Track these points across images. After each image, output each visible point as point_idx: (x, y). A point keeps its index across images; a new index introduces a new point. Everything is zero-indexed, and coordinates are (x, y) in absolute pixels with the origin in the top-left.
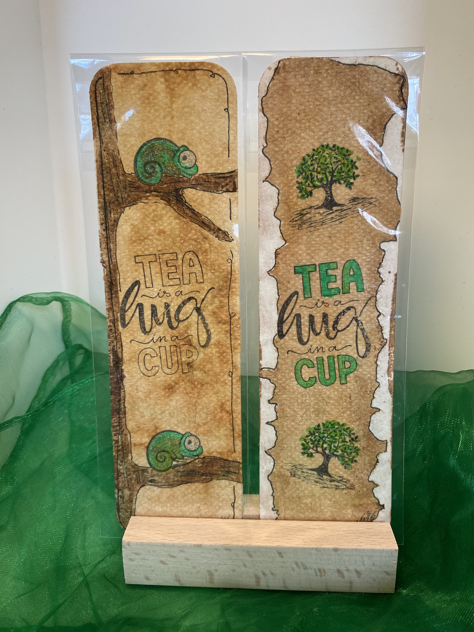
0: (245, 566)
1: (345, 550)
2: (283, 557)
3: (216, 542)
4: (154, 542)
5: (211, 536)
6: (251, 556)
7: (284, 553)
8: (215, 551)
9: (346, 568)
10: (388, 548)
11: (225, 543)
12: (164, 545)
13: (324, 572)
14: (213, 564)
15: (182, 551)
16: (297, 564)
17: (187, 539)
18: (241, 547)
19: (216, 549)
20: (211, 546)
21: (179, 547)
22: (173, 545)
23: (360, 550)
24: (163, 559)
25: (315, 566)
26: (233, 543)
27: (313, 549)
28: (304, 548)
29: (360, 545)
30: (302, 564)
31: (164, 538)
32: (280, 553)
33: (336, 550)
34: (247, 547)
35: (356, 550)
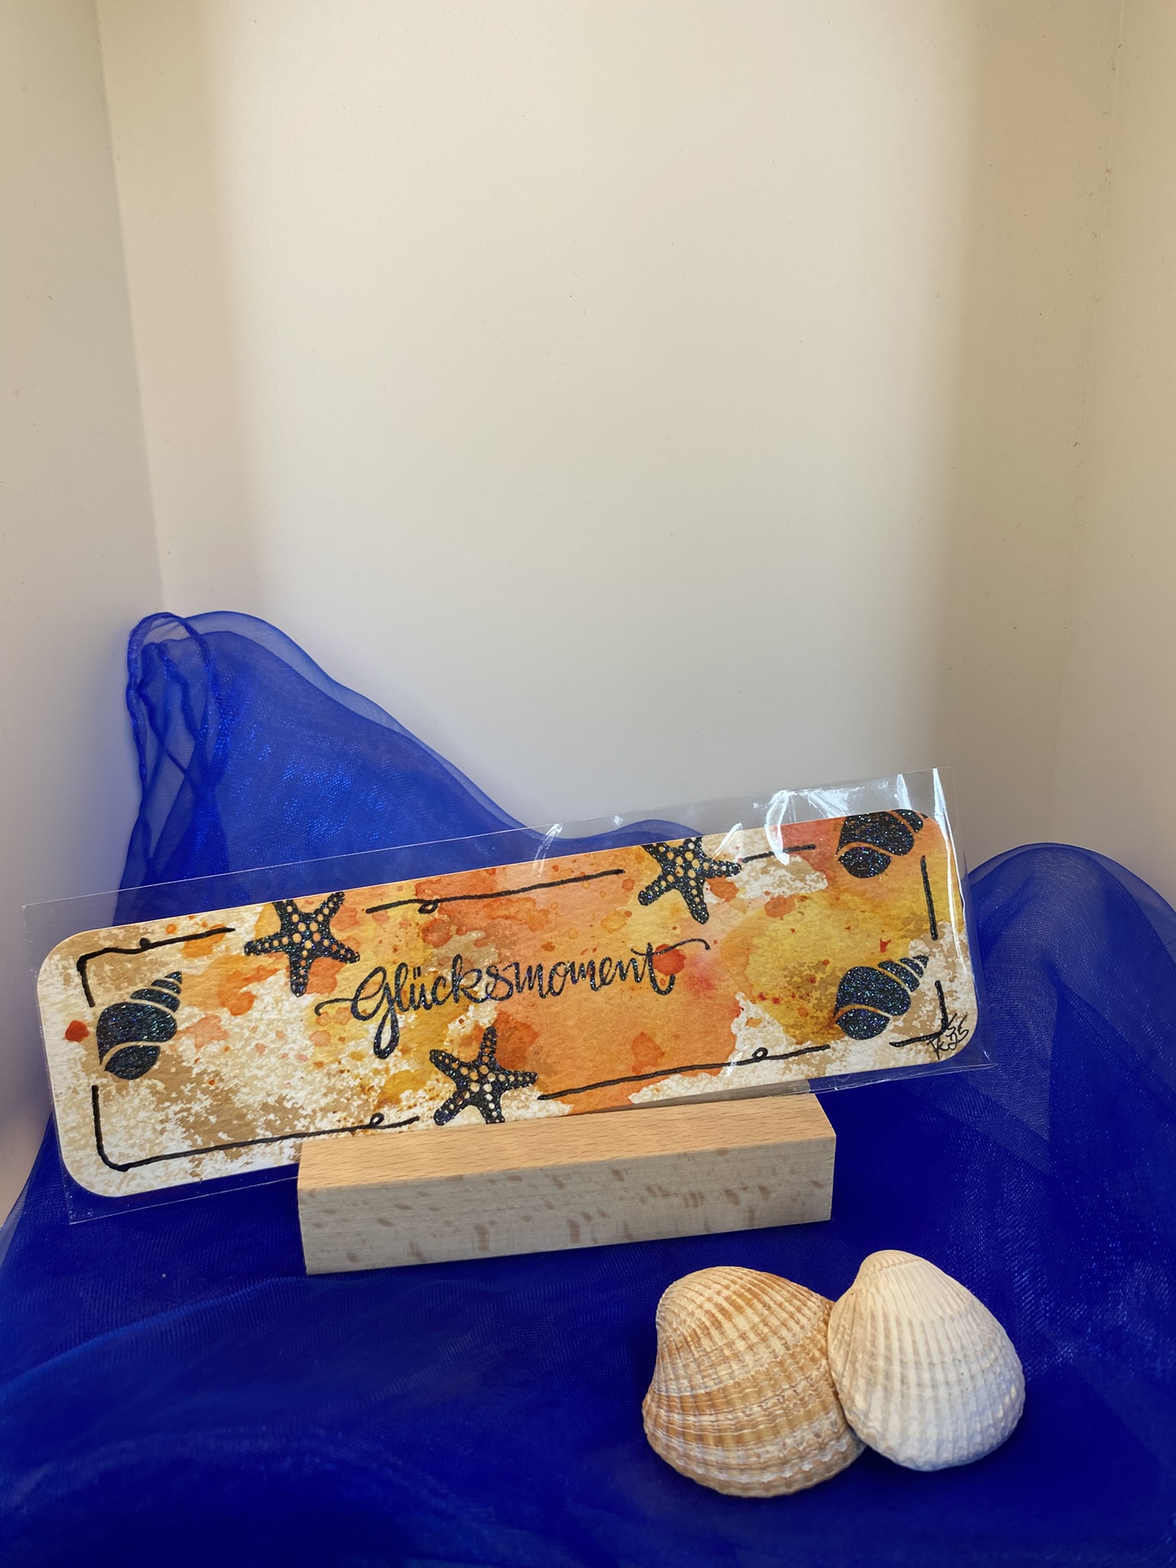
0: (550, 1207)
1: (740, 1150)
2: (623, 1180)
3: (490, 1168)
4: (365, 1183)
5: (478, 1157)
6: (561, 1185)
7: (625, 1170)
8: (489, 1184)
9: (742, 1184)
11: (508, 1167)
12: (385, 1187)
13: (702, 1197)
14: (486, 1211)
15: (424, 1195)
16: (649, 1189)
17: (431, 1169)
18: (541, 1169)
19: (492, 1181)
20: (481, 1175)
21: (417, 1187)
22: (405, 1185)
23: (767, 1148)
24: (385, 1215)
25: (684, 1190)
26: (526, 1165)
27: (679, 1156)
28: (663, 1156)
29: (766, 1138)
30: (660, 1188)
31: (383, 1174)
32: (617, 1174)
33: (722, 1152)
34: (553, 1168)
35: (759, 1147)
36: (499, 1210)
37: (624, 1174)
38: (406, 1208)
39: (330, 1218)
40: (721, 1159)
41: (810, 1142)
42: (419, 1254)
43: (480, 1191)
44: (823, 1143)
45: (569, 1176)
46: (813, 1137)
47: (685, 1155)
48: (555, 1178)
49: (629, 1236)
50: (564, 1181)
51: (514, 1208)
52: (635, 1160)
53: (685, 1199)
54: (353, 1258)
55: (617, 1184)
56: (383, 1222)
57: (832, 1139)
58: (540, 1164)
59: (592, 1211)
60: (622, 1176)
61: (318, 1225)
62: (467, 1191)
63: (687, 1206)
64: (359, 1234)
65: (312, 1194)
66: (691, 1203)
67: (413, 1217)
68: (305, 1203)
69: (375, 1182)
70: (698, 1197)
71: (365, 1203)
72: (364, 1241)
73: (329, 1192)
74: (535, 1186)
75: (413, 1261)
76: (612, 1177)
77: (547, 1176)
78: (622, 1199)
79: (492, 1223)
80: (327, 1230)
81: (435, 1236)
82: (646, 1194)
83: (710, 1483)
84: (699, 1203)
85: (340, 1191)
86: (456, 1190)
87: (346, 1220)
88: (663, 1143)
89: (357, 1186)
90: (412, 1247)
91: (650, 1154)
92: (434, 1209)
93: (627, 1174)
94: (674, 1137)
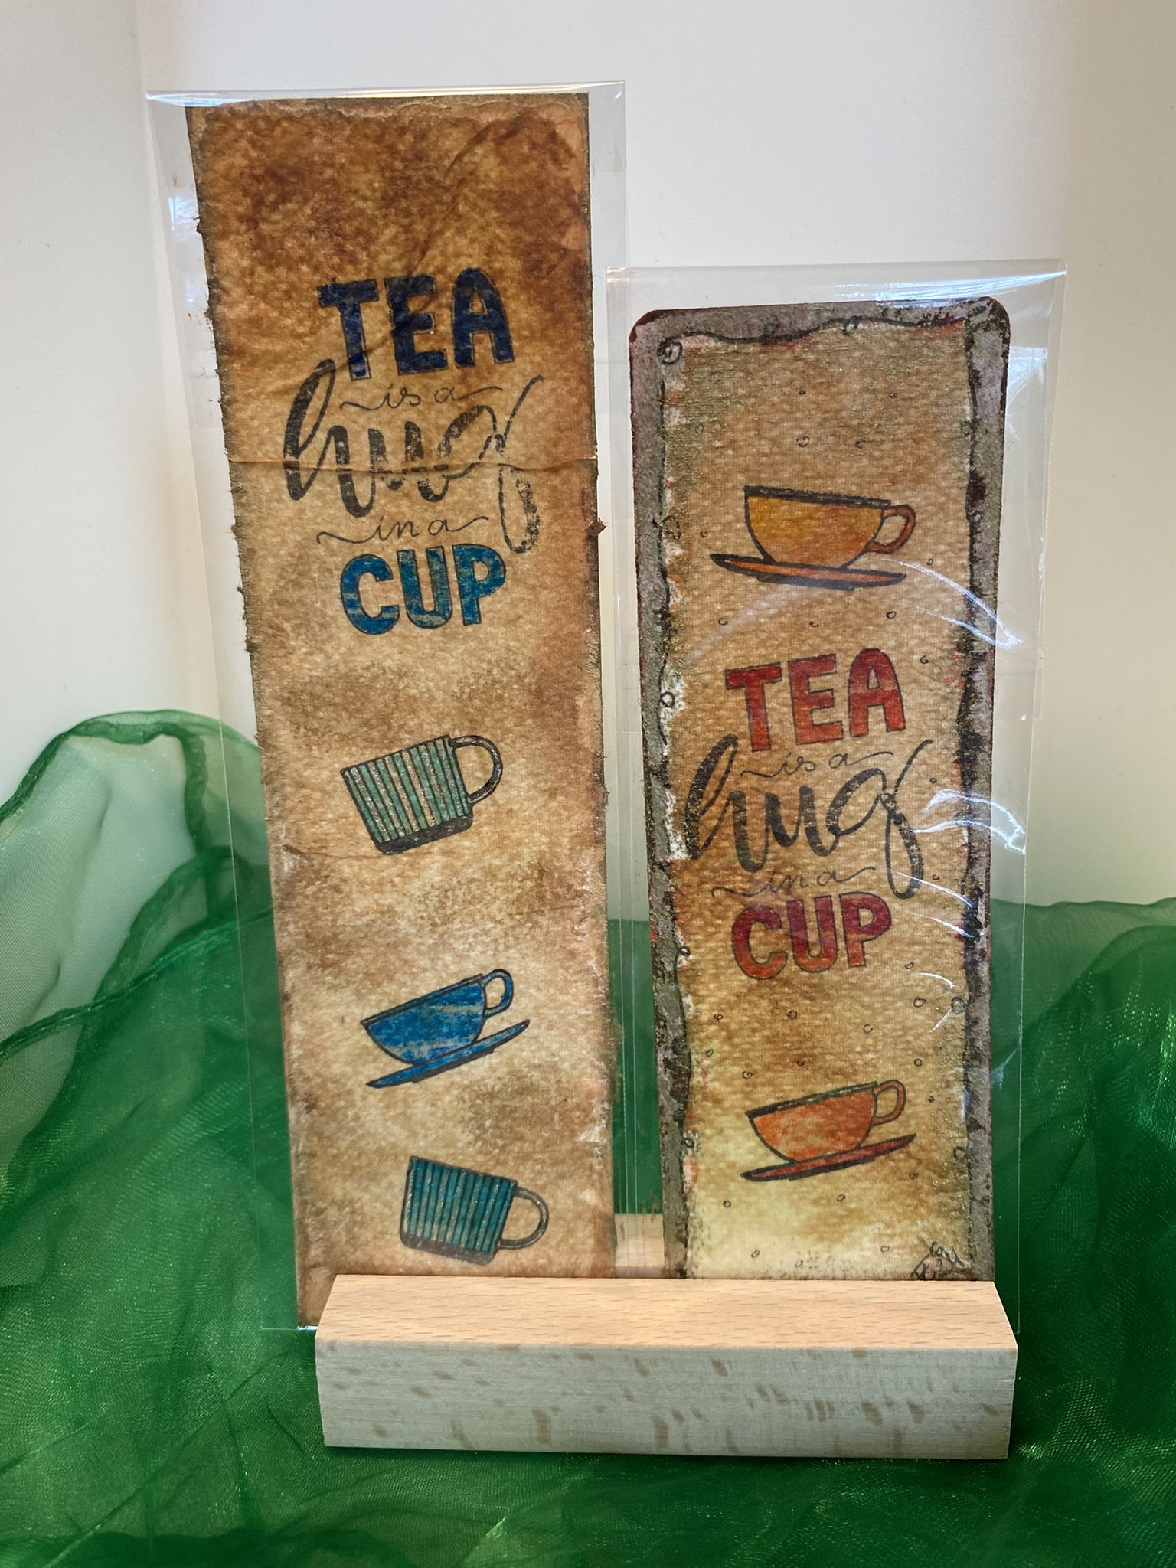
10: (991, 1347)
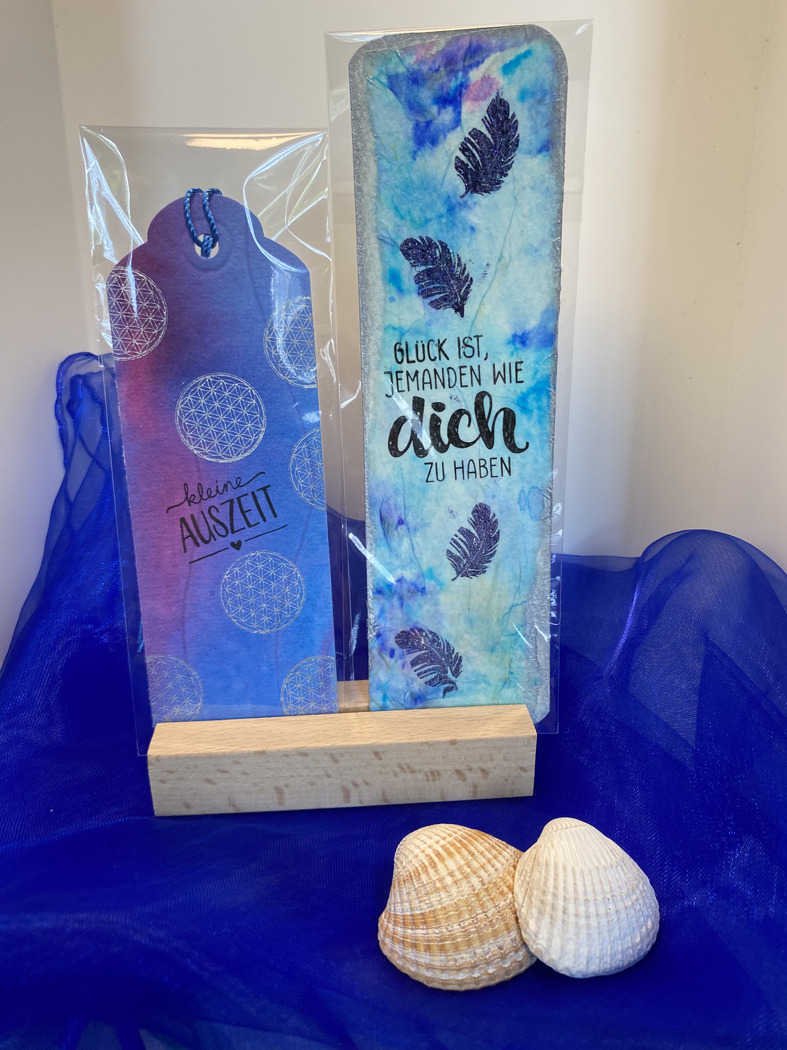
36: (292, 777)
37: (382, 754)
38: (224, 772)
39: (171, 776)
40: (451, 747)
41: (517, 739)
42: (234, 806)
43: (278, 762)
44: (528, 739)
45: (342, 755)
46: (520, 735)
47: (426, 743)
48: (332, 755)
49: (386, 800)
50: (339, 758)
51: (302, 776)
52: (390, 745)
53: (427, 775)
54: (187, 806)
55: (376, 762)
56: (208, 781)
57: (534, 737)
58: (322, 745)
59: (359, 781)
60: (380, 756)
61: (162, 781)
62: (268, 762)
63: (428, 780)
64: (192, 789)
65: (158, 759)
66: (431, 778)
67: (230, 779)
68: (152, 764)
69: (203, 752)
70: (436, 774)
71: (196, 767)
72: (195, 794)
73: (170, 758)
74: (318, 761)
75: (231, 810)
76: (373, 756)
77: (326, 754)
78: (381, 773)
79: (287, 786)
80: (168, 785)
81: (246, 793)
82: (398, 770)
83: (419, 978)
84: (437, 778)
85: (177, 758)
86: (261, 761)
87: (181, 779)
88: (411, 734)
89: (190, 754)
90: (229, 800)
91: (401, 741)
92: (245, 774)
93: (384, 755)
94: (420, 730)
